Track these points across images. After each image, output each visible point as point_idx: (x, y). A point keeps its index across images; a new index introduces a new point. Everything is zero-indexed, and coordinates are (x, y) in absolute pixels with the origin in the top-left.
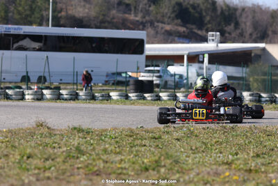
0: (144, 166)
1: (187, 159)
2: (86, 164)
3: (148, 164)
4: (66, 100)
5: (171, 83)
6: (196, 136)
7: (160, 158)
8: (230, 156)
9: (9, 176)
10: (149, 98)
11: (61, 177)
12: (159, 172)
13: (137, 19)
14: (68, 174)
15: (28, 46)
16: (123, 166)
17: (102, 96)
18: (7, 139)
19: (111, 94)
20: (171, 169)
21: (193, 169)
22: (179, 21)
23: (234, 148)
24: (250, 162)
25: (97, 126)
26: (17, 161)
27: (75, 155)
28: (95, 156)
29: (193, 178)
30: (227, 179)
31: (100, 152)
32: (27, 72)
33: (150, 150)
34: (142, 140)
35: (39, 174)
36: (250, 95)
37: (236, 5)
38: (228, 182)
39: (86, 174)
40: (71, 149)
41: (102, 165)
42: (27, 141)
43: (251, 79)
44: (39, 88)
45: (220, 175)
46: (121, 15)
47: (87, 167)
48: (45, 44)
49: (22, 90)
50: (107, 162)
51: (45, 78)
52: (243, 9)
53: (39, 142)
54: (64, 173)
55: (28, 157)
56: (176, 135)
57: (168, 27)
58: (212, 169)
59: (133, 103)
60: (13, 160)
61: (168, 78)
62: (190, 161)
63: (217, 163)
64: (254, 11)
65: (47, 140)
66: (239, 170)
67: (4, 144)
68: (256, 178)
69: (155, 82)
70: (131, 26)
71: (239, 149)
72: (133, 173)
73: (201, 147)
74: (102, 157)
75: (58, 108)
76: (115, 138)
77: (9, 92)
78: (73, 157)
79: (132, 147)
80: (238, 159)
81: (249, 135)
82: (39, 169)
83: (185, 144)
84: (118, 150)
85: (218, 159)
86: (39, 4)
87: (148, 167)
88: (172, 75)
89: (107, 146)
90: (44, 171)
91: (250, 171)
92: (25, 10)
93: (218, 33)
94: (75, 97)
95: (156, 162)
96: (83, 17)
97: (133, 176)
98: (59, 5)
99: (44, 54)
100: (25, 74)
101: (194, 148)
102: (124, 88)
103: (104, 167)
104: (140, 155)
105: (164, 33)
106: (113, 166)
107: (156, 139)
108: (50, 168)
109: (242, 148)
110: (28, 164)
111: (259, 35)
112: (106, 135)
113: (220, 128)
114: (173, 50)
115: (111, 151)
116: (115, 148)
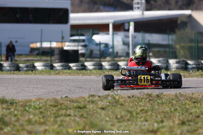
1: (112, 128)
5: (96, 52)
6: (122, 105)
7: (84, 127)
8: (156, 125)
10: (74, 68)
17: (27, 67)
19: (36, 64)
23: (159, 116)
24: (175, 130)
25: (21, 97)
28: (18, 127)
31: (24, 123)
33: (74, 119)
34: (67, 110)
36: (177, 63)
43: (178, 47)
50: (31, 133)
59: (58, 73)
61: (94, 47)
69: (80, 52)
71: (165, 117)
73: (126, 116)
74: (26, 128)
76: (40, 108)
79: (56, 117)
80: (163, 127)
81: (174, 102)
83: (110, 113)
84: (42, 120)
85: (143, 128)
88: (97, 44)
89: (31, 117)
101: (119, 117)
102: (49, 58)
104: (65, 125)
107: (81, 108)
109: (168, 116)
112: (31, 105)
113: (145, 96)
114: (98, 18)
115: (36, 122)
116: (40, 118)
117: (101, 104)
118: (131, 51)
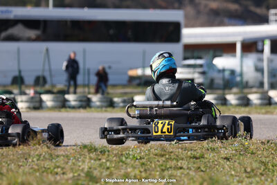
4: (73, 108)
5: (219, 81)
6: (252, 153)
7: (202, 184)
15: (21, 35)
17: (124, 101)
32: (20, 72)
33: (188, 173)
34: (178, 161)
40: (79, 175)
42: (20, 166)
44: (36, 92)
48: (44, 31)
49: (12, 96)
51: (44, 78)
53: (36, 167)
56: (224, 153)
57: (214, 5)
61: (215, 75)
65: (47, 164)
69: (196, 81)
70: (163, 4)
73: (259, 168)
76: (141, 158)
79: (163, 170)
83: (236, 164)
84: (144, 174)
88: (219, 71)
89: (129, 170)
94: (86, 103)
99: (43, 46)
100: (16, 74)
101: (249, 170)
105: (207, 13)
107: (197, 158)
112: (128, 154)
114: (221, 35)
115: (135, 176)
116: (141, 172)
118: (266, 80)
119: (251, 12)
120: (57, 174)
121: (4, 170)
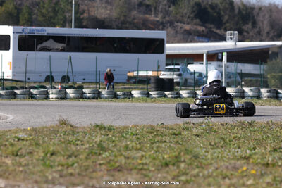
0: (164, 161)
1: (207, 154)
2: (108, 160)
3: (168, 159)
4: (89, 98)
5: (191, 81)
6: (215, 132)
7: (179, 154)
8: (248, 151)
9: (33, 173)
10: (170, 96)
11: (84, 173)
12: (178, 167)
13: (158, 19)
14: (91, 170)
15: (52, 47)
16: (144, 161)
17: (124, 94)
18: (31, 137)
19: (133, 92)
20: (191, 164)
21: (211, 164)
22: (198, 20)
23: (251, 144)
24: (267, 157)
25: (119, 123)
26: (41, 158)
27: (98, 152)
28: (117, 154)
29: (212, 173)
30: (245, 174)
31: (122, 149)
32: (51, 72)
33: (170, 145)
34: (162, 137)
35: (62, 170)
36: (268, 92)
37: (253, 4)
38: (246, 176)
39: (108, 170)
41: (123, 161)
42: (51, 139)
43: (269, 76)
44: (62, 87)
45: (238, 169)
46: (141, 16)
47: (109, 163)
48: (68, 45)
49: (46, 90)
50: (128, 158)
51: (68, 77)
52: (260, 9)
53: (63, 140)
54: (86, 170)
55: (52, 155)
57: (187, 27)
58: (230, 164)
59: (154, 101)
60: (37, 157)
61: (188, 76)
62: (209, 156)
63: (235, 158)
64: (271, 10)
65: (71, 138)
66: (257, 164)
67: (29, 142)
68: (273, 172)
69: (175, 80)
70: (152, 26)
71: (257, 144)
72: (153, 169)
73: (220, 142)
74: (124, 153)
75: (81, 106)
76: (137, 135)
77: (34, 92)
78: (96, 153)
79: (152, 143)
80: (255, 154)
81: (266, 130)
82: (62, 165)
83: (204, 139)
84: (139, 146)
85: (236, 154)
86: (62, 6)
87: (168, 162)
88: (191, 74)
89: (128, 143)
90: (67, 168)
91: (268, 165)
92: (49, 12)
93: (236, 32)
94: (97, 95)
95: (176, 157)
96: (105, 18)
97: (154, 171)
98: (82, 7)
99: (67, 54)
100: (49, 74)
101: (213, 144)
102: (145, 87)
103: (125, 163)
104: (161, 151)
105: (182, 33)
106: (134, 161)
107: (175, 134)
108: (73, 165)
109: (260, 143)
110: (52, 161)
111: (276, 33)
112: (128, 132)
113: (238, 124)
114: (192, 48)
115: (132, 147)
116: (137, 144)
117: (195, 131)
118: (224, 80)
119: (213, 32)
120: (77, 145)
121: (41, 142)
